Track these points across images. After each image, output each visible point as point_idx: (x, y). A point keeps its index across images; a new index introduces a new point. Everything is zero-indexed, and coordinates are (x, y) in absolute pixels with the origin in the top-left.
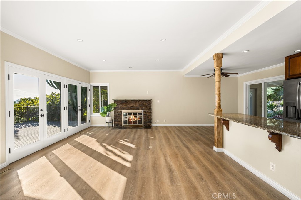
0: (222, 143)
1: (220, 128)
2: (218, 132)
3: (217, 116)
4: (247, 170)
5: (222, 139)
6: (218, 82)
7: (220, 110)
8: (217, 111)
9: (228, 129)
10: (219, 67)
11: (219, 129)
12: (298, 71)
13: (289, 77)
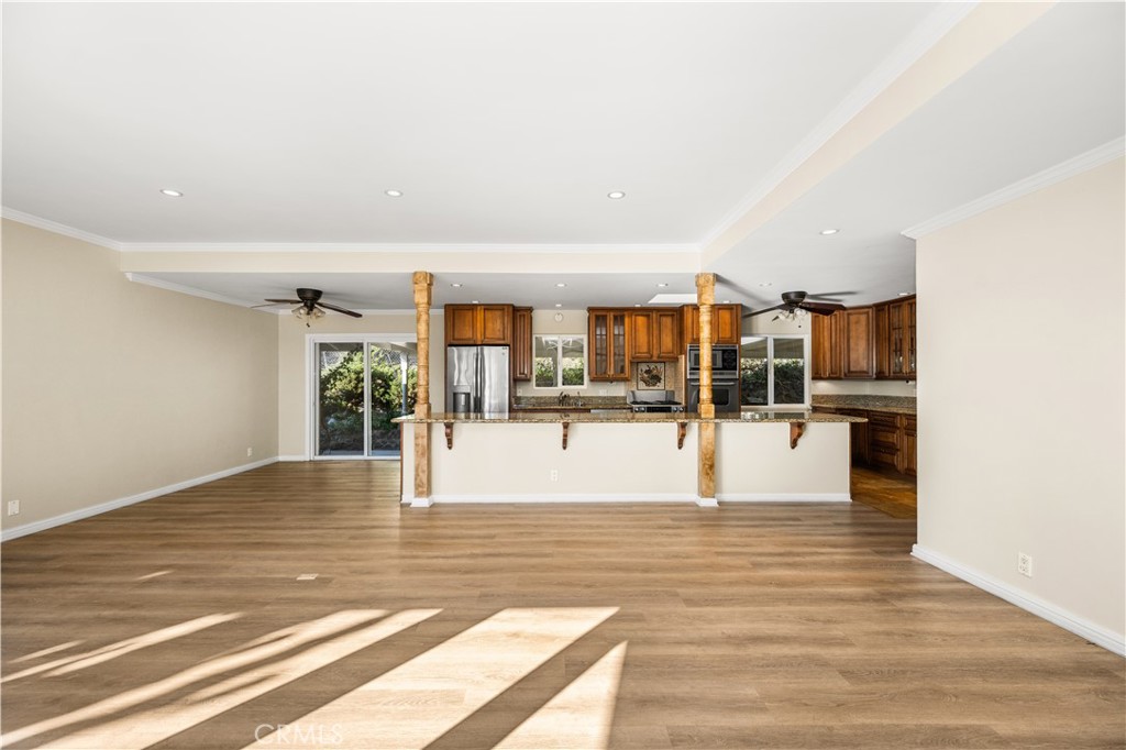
8: (427, 410)
12: (467, 334)
13: (453, 341)
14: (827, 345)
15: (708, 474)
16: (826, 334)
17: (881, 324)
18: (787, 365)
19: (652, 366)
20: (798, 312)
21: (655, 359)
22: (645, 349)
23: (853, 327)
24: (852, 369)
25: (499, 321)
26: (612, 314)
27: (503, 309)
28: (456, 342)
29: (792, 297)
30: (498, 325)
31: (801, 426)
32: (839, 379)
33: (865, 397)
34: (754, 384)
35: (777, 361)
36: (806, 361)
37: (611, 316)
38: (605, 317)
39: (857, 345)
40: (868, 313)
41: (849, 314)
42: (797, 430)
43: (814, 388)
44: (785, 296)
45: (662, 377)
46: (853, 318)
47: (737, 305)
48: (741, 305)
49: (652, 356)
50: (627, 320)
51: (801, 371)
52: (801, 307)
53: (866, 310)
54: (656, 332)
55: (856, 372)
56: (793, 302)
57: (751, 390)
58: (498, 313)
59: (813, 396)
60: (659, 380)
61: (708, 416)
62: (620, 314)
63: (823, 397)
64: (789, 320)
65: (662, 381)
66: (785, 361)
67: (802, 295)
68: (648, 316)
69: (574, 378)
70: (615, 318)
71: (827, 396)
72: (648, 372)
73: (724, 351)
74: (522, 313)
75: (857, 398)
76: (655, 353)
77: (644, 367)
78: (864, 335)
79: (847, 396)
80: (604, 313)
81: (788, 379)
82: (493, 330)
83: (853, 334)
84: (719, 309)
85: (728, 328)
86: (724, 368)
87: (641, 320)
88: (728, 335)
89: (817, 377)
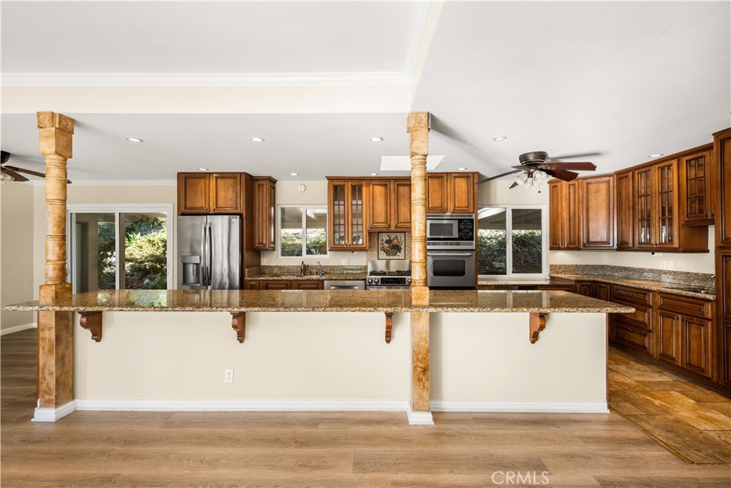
0: (70, 385)
1: (64, 342)
2: (60, 356)
3: (57, 308)
4: (174, 413)
5: (71, 373)
6: (58, 203)
7: (67, 289)
8: (56, 293)
9: (97, 336)
10: (62, 158)
11: (62, 347)
12: (200, 203)
13: (186, 211)
14: (565, 215)
15: (420, 380)
16: (565, 204)
17: (623, 192)
18: (525, 236)
19: (393, 236)
20: (537, 174)
21: (393, 228)
22: (382, 219)
23: (592, 197)
24: (591, 240)
25: (231, 190)
26: (350, 183)
27: (235, 177)
28: (188, 211)
29: (531, 158)
30: (230, 194)
31: (543, 316)
32: (578, 249)
33: (603, 267)
34: (497, 251)
35: (516, 232)
36: (545, 232)
37: (348, 186)
38: (342, 188)
39: (597, 214)
40: (609, 181)
41: (588, 184)
42: (538, 322)
43: (553, 259)
44: (523, 158)
45: (403, 247)
46: (592, 187)
47: (473, 173)
48: (478, 173)
49: (389, 227)
50: (364, 189)
51: (538, 241)
52: (541, 170)
53: (608, 178)
54: (393, 202)
55: (596, 243)
56: (532, 163)
57: (495, 256)
58: (230, 181)
59: (551, 266)
60: (399, 250)
61: (420, 302)
62: (358, 185)
63: (561, 267)
64: (528, 185)
65: (402, 251)
66: (523, 232)
67: (542, 155)
68: (385, 185)
69: (319, 248)
70: (354, 187)
71: (565, 266)
72: (389, 242)
73: (460, 221)
74: (261, 182)
75: (595, 268)
76: (393, 223)
77: (384, 237)
78: (604, 205)
79: (585, 266)
80: (342, 183)
81: (525, 247)
82: (225, 198)
83: (592, 204)
84: (455, 177)
85: (464, 196)
86: (461, 238)
87: (379, 190)
88: (464, 204)
89: (555, 247)
